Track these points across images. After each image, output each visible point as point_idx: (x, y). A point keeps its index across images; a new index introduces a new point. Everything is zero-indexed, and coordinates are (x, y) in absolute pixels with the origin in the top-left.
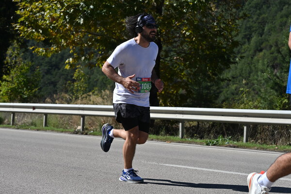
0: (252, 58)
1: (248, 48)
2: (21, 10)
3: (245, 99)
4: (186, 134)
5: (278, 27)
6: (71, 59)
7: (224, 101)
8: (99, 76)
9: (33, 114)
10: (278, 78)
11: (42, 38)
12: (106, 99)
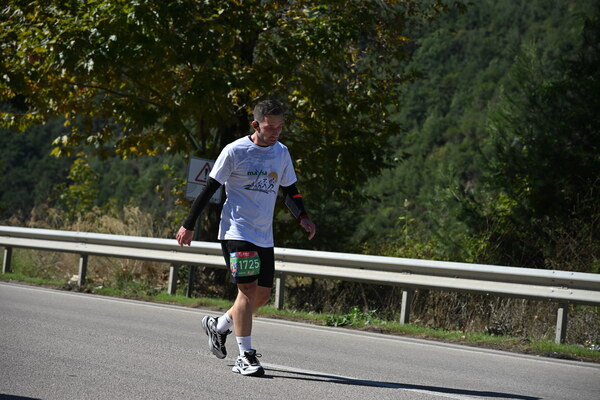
0: (424, 157)
1: (417, 136)
3: (407, 237)
4: (289, 300)
5: (477, 99)
6: (65, 139)
7: (364, 240)
8: (119, 176)
10: (472, 198)
11: (11, 94)
12: (132, 224)
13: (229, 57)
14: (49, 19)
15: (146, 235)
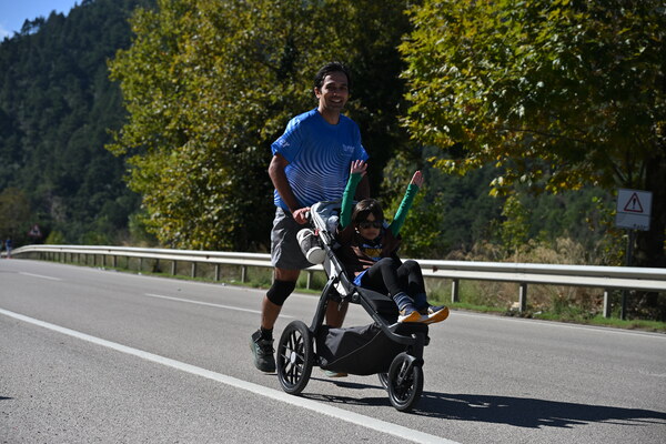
2: (413, 93)
6: (501, 179)
8: (548, 211)
9: (433, 280)
11: (451, 143)
12: (565, 253)
13: (651, 91)
14: (482, 72)
15: (579, 263)
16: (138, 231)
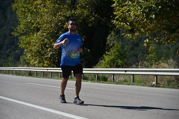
2: (116, 12)
6: (147, 40)
8: (164, 50)
9: (125, 75)
11: (130, 28)
12: (171, 65)
14: (140, 4)
16: (23, 62)
